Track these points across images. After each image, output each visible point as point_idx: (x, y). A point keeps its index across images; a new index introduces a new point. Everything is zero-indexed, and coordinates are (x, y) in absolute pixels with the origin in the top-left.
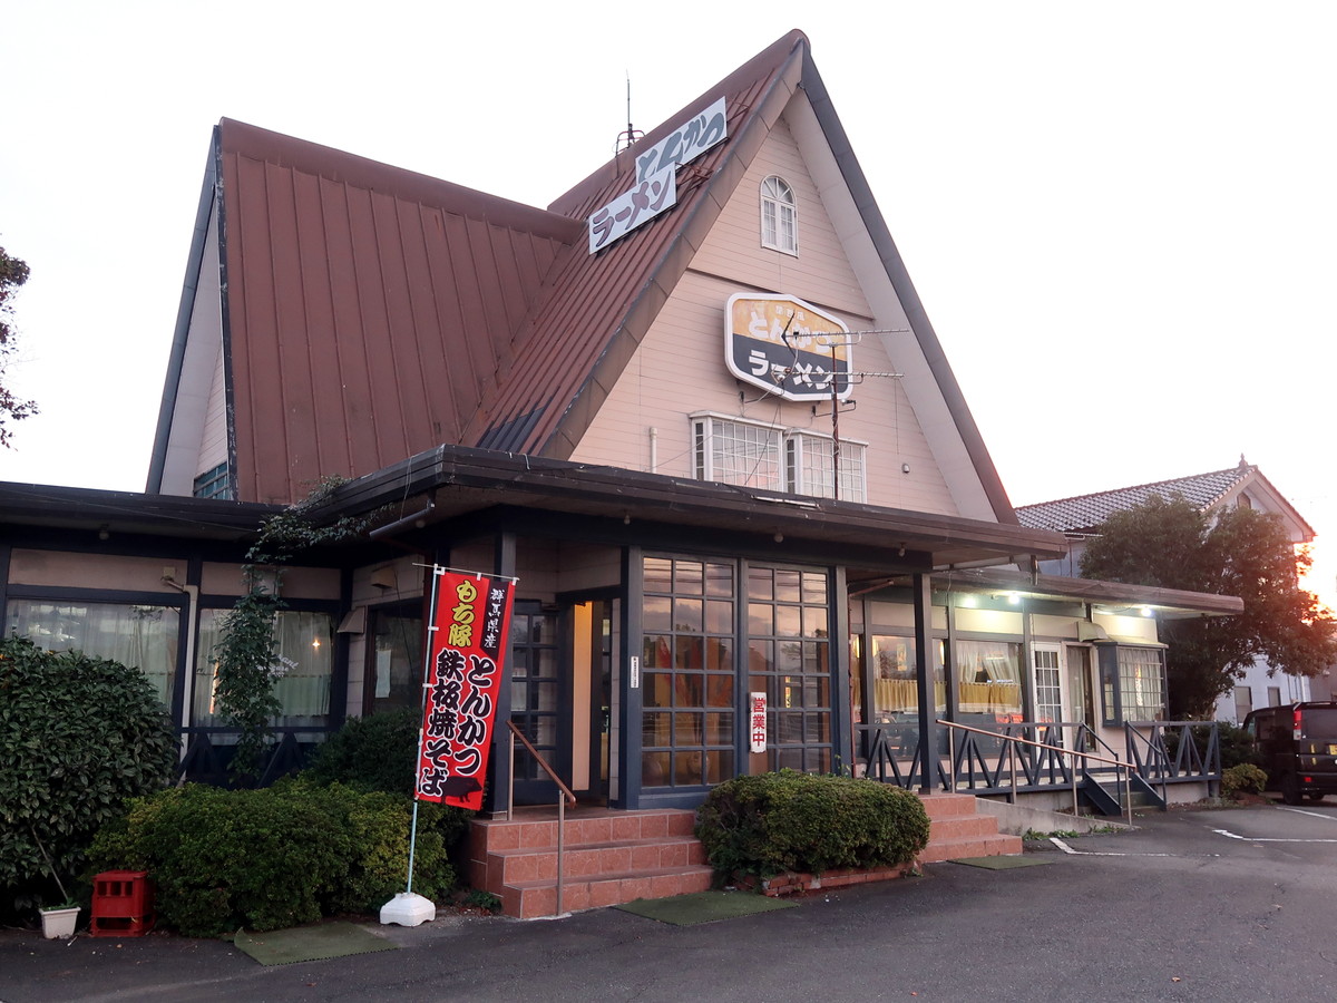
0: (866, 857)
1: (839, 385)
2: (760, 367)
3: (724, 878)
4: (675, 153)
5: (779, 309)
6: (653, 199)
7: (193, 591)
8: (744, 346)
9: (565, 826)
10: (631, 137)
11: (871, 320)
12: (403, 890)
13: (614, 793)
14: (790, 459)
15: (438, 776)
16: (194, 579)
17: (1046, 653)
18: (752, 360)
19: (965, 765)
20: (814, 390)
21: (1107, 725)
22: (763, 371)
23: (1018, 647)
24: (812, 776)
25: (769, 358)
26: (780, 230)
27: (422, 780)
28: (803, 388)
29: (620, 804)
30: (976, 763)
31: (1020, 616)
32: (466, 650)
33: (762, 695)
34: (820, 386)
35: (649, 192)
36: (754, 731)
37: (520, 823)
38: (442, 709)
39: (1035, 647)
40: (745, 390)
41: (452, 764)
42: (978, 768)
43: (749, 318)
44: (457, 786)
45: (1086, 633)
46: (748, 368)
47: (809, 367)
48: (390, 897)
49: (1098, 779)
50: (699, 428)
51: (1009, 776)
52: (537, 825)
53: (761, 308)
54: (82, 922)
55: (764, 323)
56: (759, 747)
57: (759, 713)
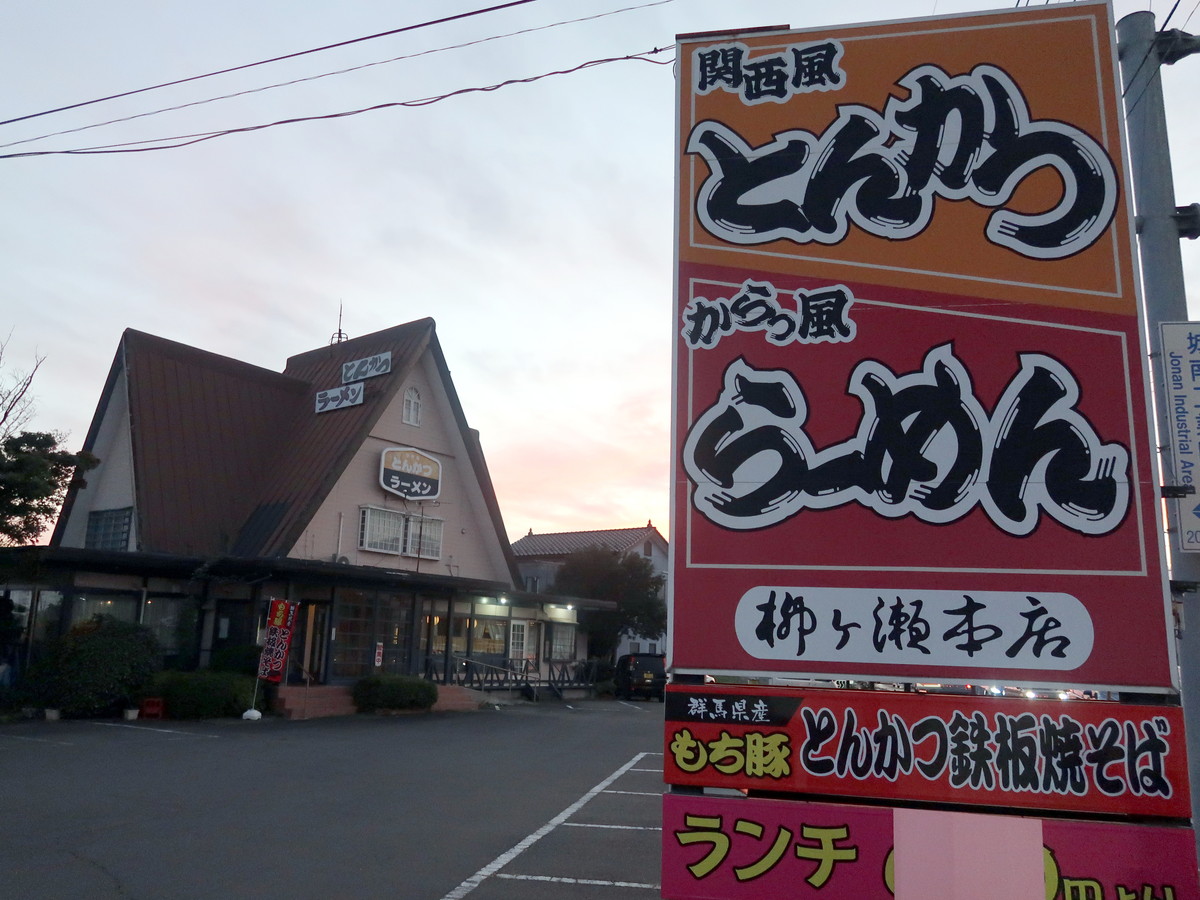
0: (414, 704)
1: (433, 492)
2: (395, 484)
3: (361, 710)
4: (364, 369)
5: (408, 455)
6: (351, 397)
7: (145, 590)
8: (389, 473)
9: (309, 689)
10: (340, 336)
11: (454, 458)
12: (250, 708)
13: (321, 679)
14: (406, 528)
15: (266, 670)
16: (145, 585)
17: (518, 626)
18: (392, 480)
19: (490, 676)
20: (421, 494)
21: (545, 660)
22: (397, 486)
23: (504, 621)
24: (397, 676)
25: (401, 480)
26: (412, 413)
27: (261, 671)
28: (416, 494)
29: (324, 683)
30: (495, 676)
31: (507, 608)
32: (280, 627)
33: (381, 644)
34: (424, 492)
35: (350, 392)
36: (377, 658)
37: (289, 688)
38: (270, 647)
39: (513, 622)
40: (387, 494)
41: (271, 666)
42: (495, 678)
43: (393, 460)
44: (273, 674)
45: (540, 616)
46: (389, 484)
47: (420, 483)
48: (246, 711)
49: (532, 685)
50: (364, 513)
51: (508, 681)
52: (296, 689)
53: (399, 454)
54: (140, 715)
55: (400, 462)
56: (378, 664)
57: (379, 651)
